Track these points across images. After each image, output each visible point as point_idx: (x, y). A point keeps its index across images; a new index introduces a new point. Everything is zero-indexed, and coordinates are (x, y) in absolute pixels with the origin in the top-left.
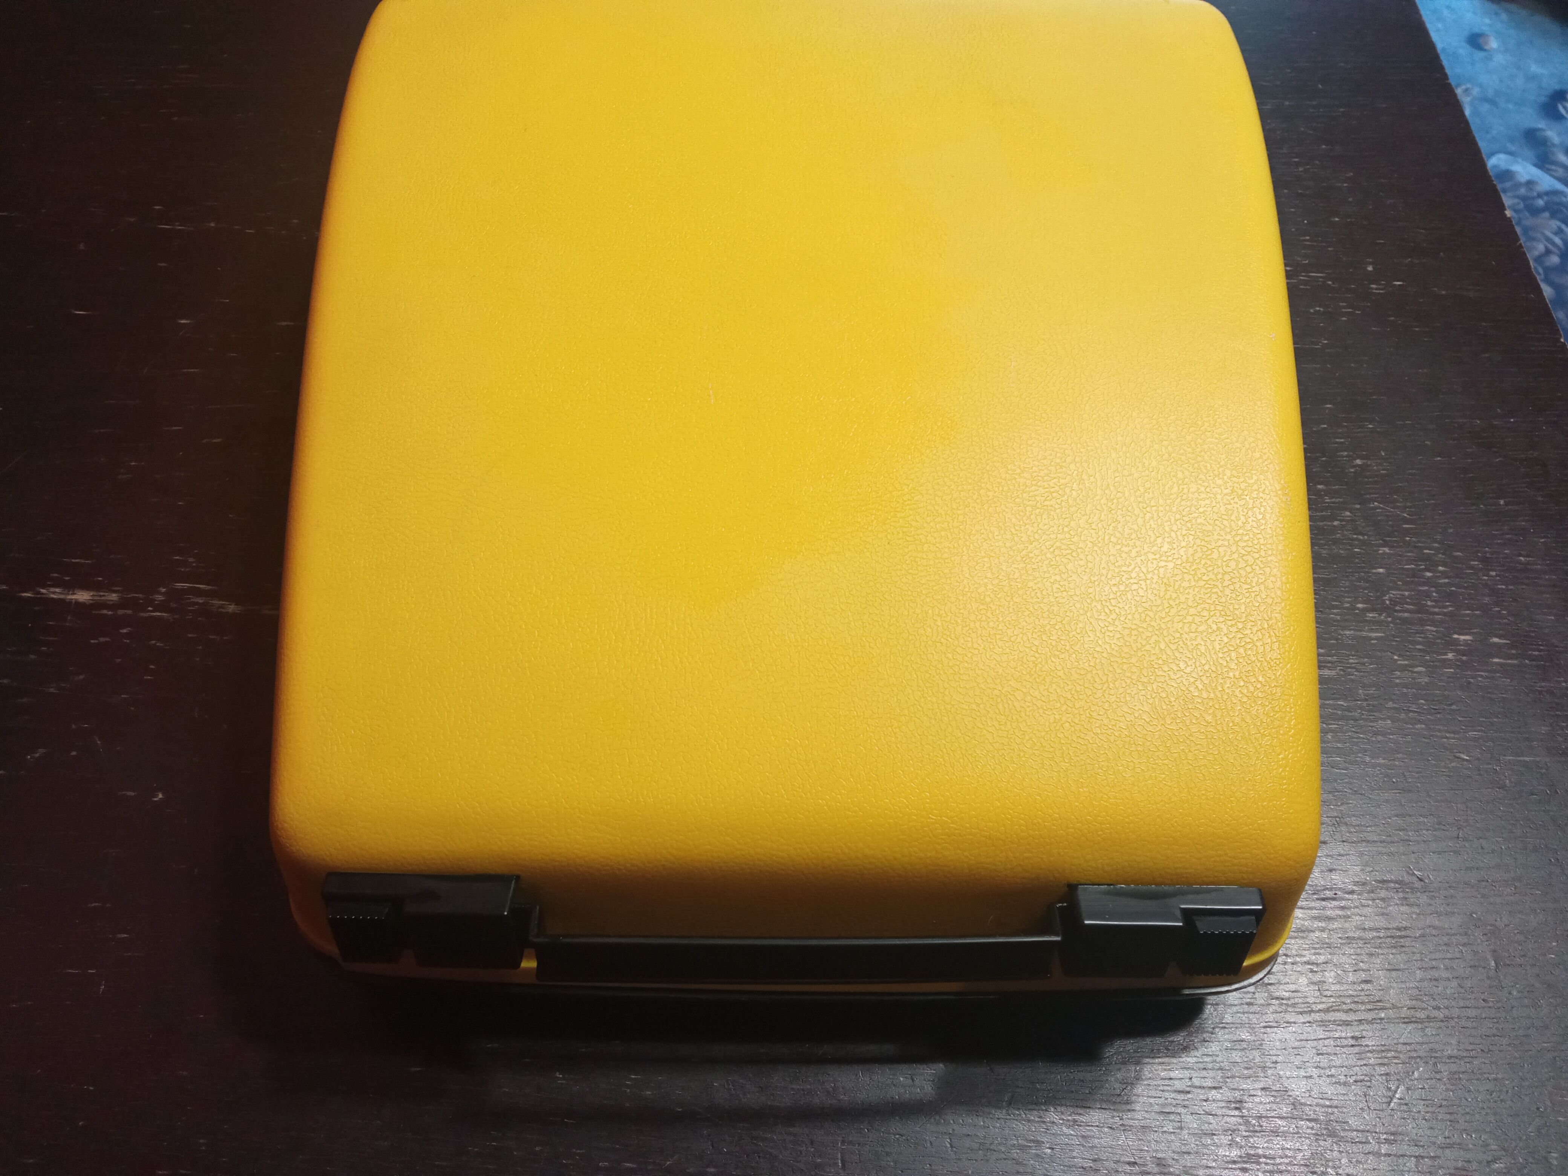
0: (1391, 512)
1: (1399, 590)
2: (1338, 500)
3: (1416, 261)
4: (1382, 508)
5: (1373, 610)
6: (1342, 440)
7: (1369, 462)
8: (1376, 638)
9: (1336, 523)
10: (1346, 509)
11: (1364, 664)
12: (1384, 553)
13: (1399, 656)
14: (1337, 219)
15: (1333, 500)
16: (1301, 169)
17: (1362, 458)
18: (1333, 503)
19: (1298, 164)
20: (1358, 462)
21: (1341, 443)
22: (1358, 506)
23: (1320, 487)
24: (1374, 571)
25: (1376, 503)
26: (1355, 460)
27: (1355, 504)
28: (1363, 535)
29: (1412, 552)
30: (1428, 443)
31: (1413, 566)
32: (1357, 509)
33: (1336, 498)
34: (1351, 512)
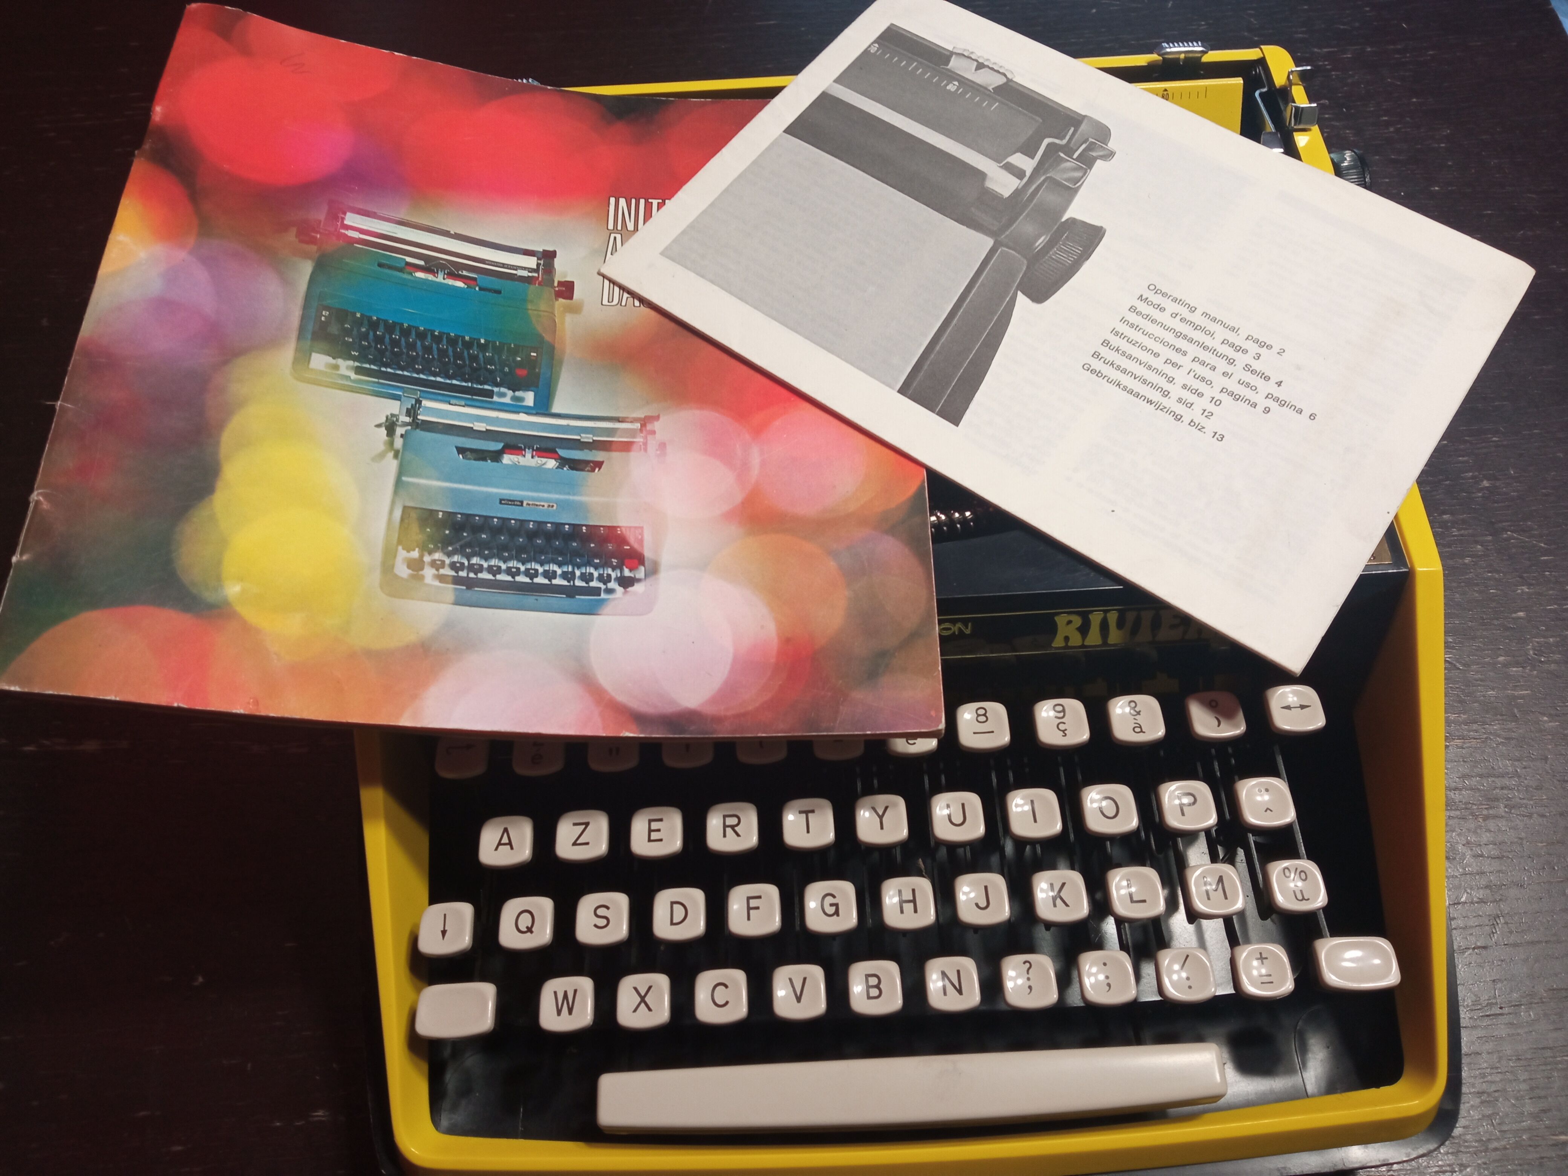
0: (1527, 542)
1: (1545, 637)
2: (1466, 532)
3: (1529, 233)
4: (1518, 539)
5: (1517, 664)
6: (1465, 459)
7: (1498, 483)
8: (1522, 697)
9: (1467, 560)
10: (1477, 542)
11: (1510, 730)
12: (1523, 593)
13: (1550, 716)
14: (1437, 188)
15: (1462, 532)
16: (1392, 129)
17: (1488, 480)
18: (1462, 535)
19: (1387, 124)
20: (1486, 483)
21: (1467, 462)
22: (1490, 538)
23: (1446, 517)
24: (1514, 615)
25: (1509, 533)
26: (1482, 481)
27: (1486, 535)
28: (1498, 572)
29: (1553, 589)
30: (1561, 455)
31: (1556, 606)
32: (1489, 541)
33: (1465, 529)
34: (1482, 546)
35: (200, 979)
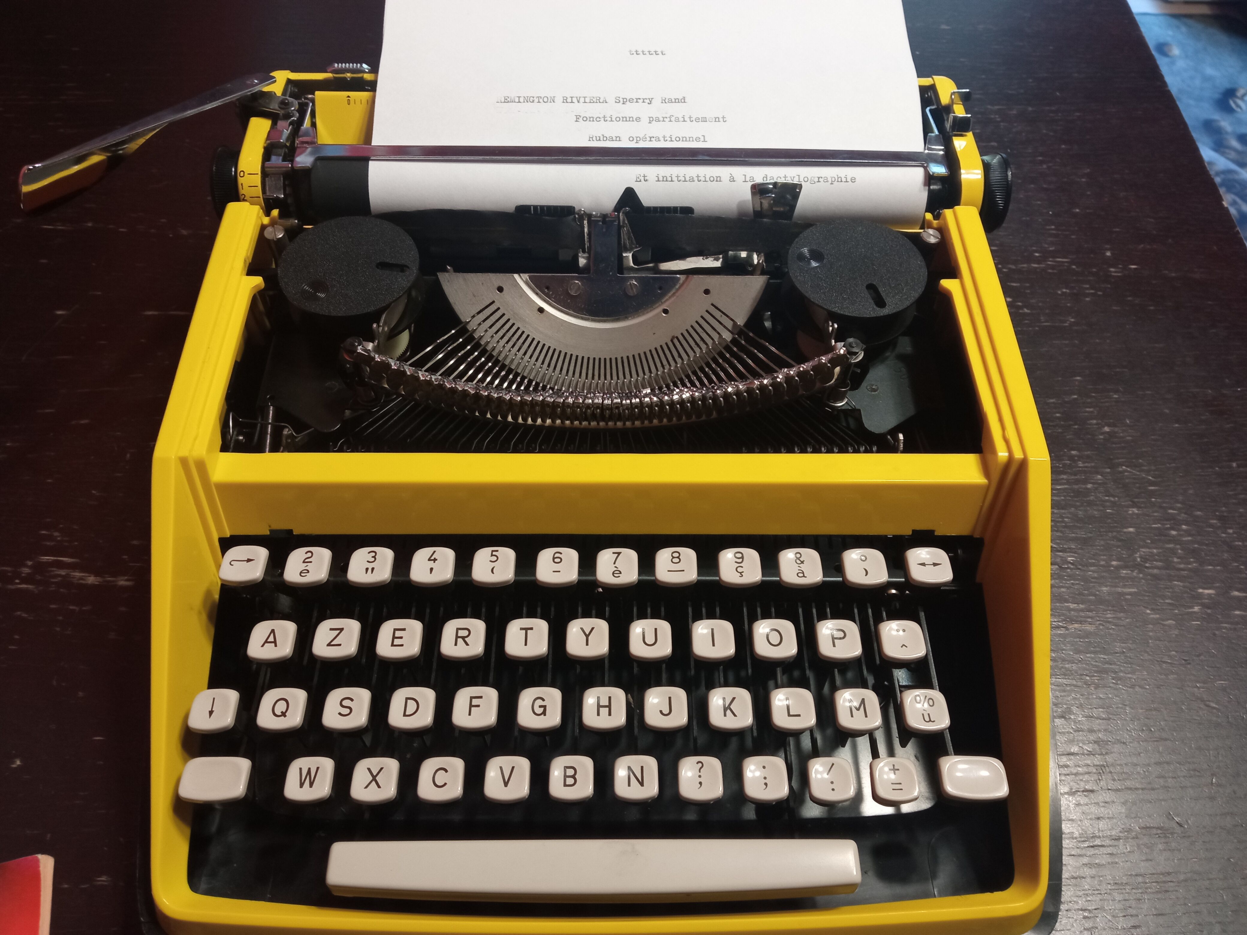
0: (1137, 475)
1: (1149, 548)
2: (1089, 465)
3: (1148, 247)
4: (1130, 472)
5: (1125, 567)
6: (1091, 410)
7: (1116, 429)
8: (1130, 594)
9: (1089, 486)
10: (1098, 473)
11: (1119, 619)
12: (1134, 513)
13: (1152, 610)
14: (1078, 210)
15: (1086, 465)
16: (1045, 166)
17: (1109, 426)
18: (1086, 467)
19: (1042, 162)
20: (1107, 429)
21: (1092, 412)
22: (1108, 470)
23: (1074, 452)
24: (1125, 530)
25: (1124, 467)
26: (1104, 427)
27: (1106, 468)
28: (1114, 496)
29: (1156, 512)
30: (1167, 411)
31: (1159, 525)
32: (1108, 473)
33: (1088, 462)
34: (1101, 475)
35: (18, 762)
